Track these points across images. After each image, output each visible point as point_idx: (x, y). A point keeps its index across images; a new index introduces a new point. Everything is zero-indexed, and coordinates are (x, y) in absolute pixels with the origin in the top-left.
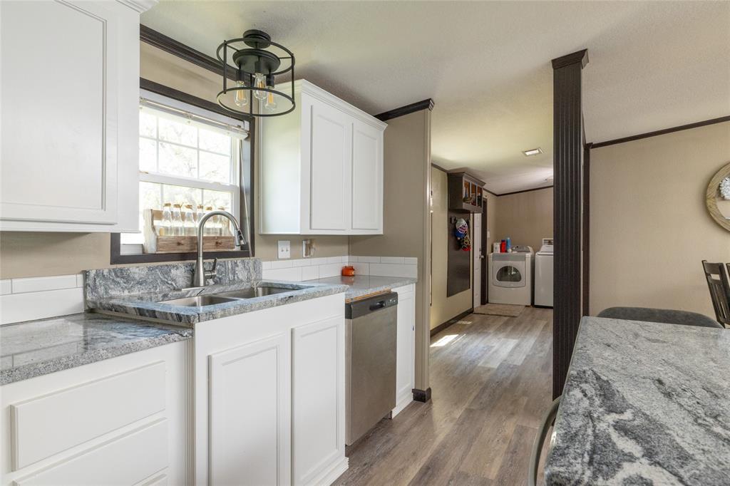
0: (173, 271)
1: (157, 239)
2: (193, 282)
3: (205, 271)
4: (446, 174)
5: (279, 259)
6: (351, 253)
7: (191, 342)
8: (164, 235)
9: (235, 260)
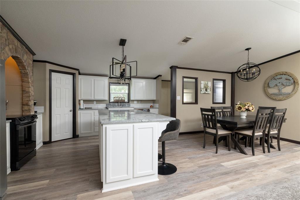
0: (116, 104)
1: (114, 100)
2: (118, 106)
3: (120, 104)
5: (134, 103)
9: (125, 103)
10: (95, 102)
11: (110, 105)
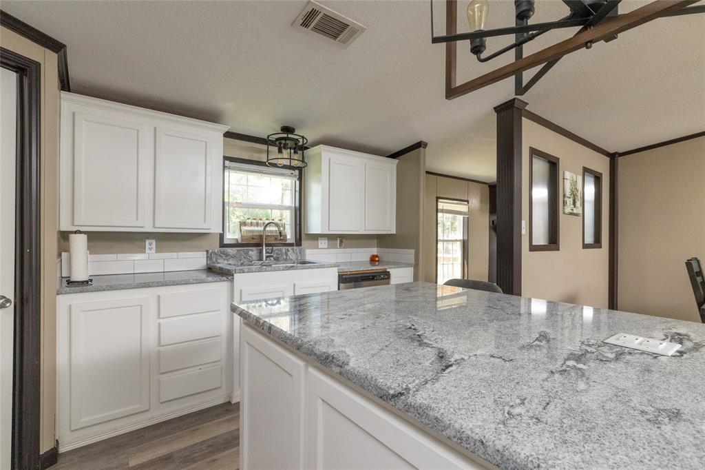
0: (250, 252)
1: (242, 236)
2: (260, 259)
3: (267, 253)
4: (487, 186)
5: (318, 248)
6: (379, 246)
7: (232, 280)
8: (246, 234)
9: (287, 248)
10: (150, 245)
11: (227, 255)
